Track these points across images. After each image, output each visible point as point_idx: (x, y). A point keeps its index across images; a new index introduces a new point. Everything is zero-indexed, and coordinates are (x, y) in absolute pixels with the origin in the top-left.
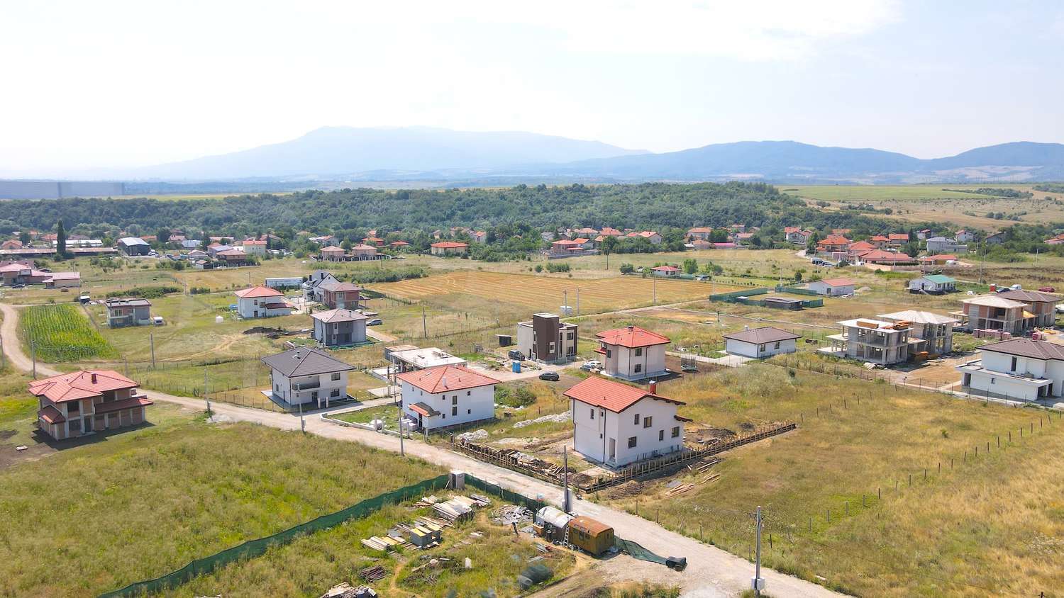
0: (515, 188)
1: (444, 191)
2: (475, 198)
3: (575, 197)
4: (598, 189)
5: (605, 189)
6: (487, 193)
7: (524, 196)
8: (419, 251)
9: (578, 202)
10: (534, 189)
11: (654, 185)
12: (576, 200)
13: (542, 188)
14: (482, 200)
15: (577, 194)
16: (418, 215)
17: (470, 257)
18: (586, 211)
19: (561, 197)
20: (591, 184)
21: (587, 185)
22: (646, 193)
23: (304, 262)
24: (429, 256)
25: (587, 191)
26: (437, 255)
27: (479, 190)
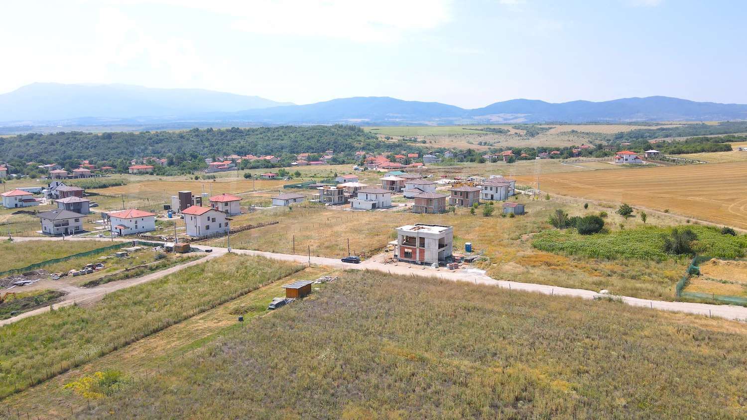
0: (191, 130)
1: (138, 133)
2: (162, 138)
3: (232, 136)
4: (248, 131)
5: (253, 131)
6: (170, 134)
7: (197, 136)
8: (120, 172)
9: (235, 139)
10: (205, 131)
11: (286, 127)
12: (233, 138)
13: (210, 131)
14: (167, 139)
15: (234, 134)
16: (120, 150)
17: (155, 174)
18: (239, 145)
19: (223, 136)
20: (244, 128)
21: (242, 128)
22: (280, 133)
23: (38, 180)
24: (127, 175)
25: (241, 132)
26: (133, 173)
27: (165, 132)
